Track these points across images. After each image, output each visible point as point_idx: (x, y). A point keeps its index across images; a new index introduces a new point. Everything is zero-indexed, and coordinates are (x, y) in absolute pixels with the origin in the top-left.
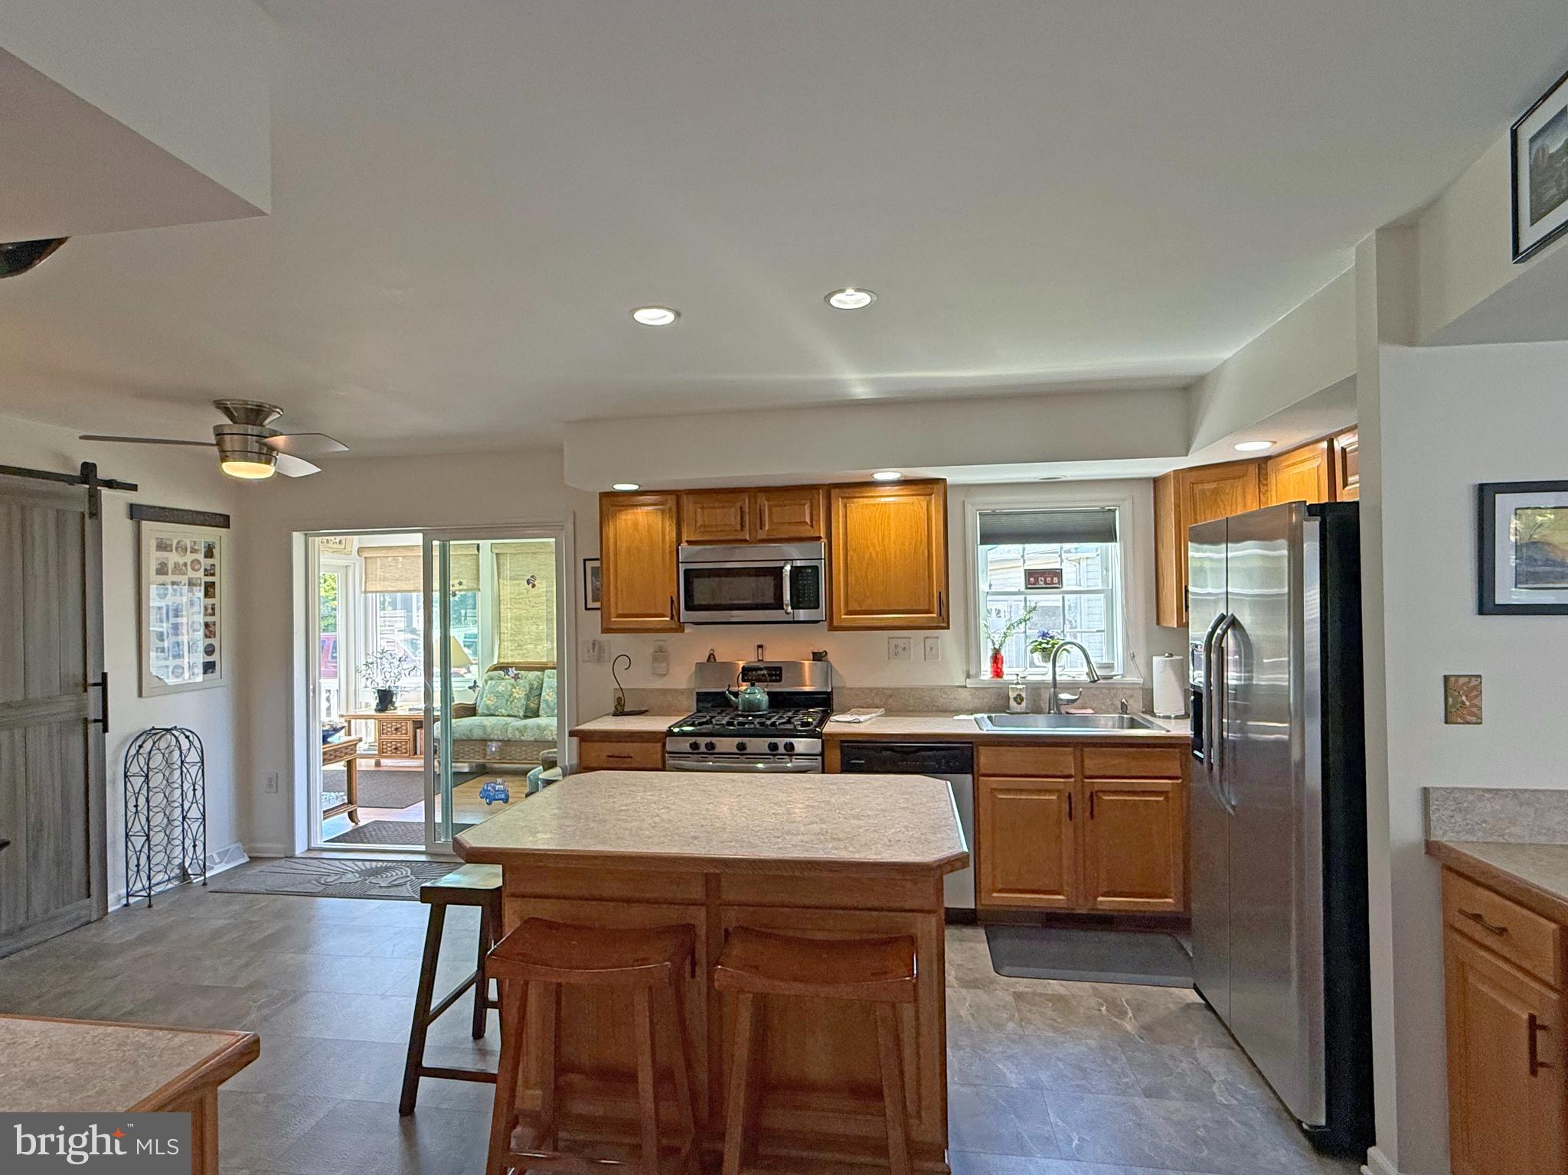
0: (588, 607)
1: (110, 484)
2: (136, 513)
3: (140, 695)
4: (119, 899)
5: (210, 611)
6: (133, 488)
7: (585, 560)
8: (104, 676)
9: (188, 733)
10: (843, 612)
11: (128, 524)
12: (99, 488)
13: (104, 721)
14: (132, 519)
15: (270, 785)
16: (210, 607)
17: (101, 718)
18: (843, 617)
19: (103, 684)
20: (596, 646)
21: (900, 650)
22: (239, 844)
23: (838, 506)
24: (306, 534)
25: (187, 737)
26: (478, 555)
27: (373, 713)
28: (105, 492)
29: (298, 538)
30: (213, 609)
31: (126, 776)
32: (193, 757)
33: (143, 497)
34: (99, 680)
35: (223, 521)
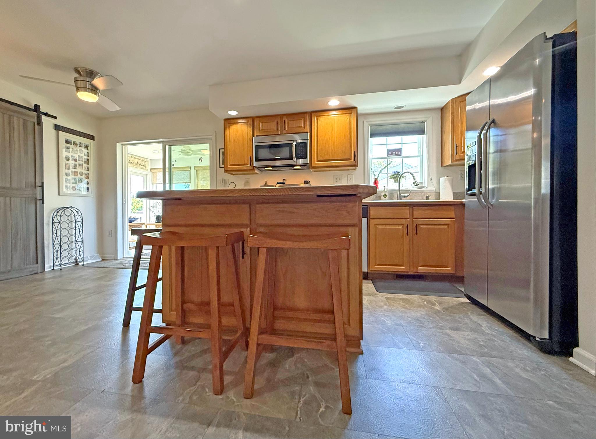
0: (221, 166)
1: (46, 114)
2: (57, 128)
3: (59, 194)
4: (50, 267)
5: (87, 169)
6: (56, 118)
7: (220, 149)
8: (43, 183)
9: (77, 210)
10: (316, 161)
11: (54, 132)
12: (41, 115)
13: (42, 200)
14: (55, 129)
15: (110, 234)
16: (87, 168)
17: (41, 198)
18: (316, 163)
19: (42, 186)
20: (224, 181)
21: (338, 179)
22: (98, 254)
23: (314, 119)
24: (122, 145)
25: (77, 212)
26: (190, 171)
27: (154, 223)
28: (44, 117)
29: (119, 145)
30: (88, 168)
31: (53, 223)
32: (79, 219)
33: (59, 122)
34: (41, 185)
35: (92, 138)
